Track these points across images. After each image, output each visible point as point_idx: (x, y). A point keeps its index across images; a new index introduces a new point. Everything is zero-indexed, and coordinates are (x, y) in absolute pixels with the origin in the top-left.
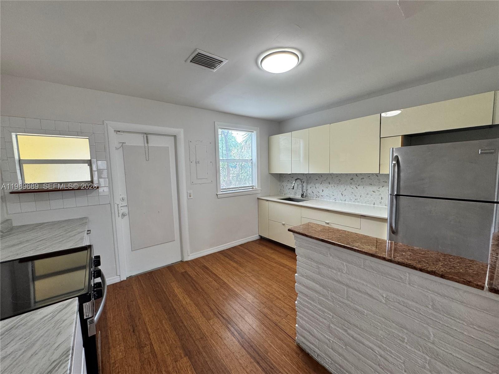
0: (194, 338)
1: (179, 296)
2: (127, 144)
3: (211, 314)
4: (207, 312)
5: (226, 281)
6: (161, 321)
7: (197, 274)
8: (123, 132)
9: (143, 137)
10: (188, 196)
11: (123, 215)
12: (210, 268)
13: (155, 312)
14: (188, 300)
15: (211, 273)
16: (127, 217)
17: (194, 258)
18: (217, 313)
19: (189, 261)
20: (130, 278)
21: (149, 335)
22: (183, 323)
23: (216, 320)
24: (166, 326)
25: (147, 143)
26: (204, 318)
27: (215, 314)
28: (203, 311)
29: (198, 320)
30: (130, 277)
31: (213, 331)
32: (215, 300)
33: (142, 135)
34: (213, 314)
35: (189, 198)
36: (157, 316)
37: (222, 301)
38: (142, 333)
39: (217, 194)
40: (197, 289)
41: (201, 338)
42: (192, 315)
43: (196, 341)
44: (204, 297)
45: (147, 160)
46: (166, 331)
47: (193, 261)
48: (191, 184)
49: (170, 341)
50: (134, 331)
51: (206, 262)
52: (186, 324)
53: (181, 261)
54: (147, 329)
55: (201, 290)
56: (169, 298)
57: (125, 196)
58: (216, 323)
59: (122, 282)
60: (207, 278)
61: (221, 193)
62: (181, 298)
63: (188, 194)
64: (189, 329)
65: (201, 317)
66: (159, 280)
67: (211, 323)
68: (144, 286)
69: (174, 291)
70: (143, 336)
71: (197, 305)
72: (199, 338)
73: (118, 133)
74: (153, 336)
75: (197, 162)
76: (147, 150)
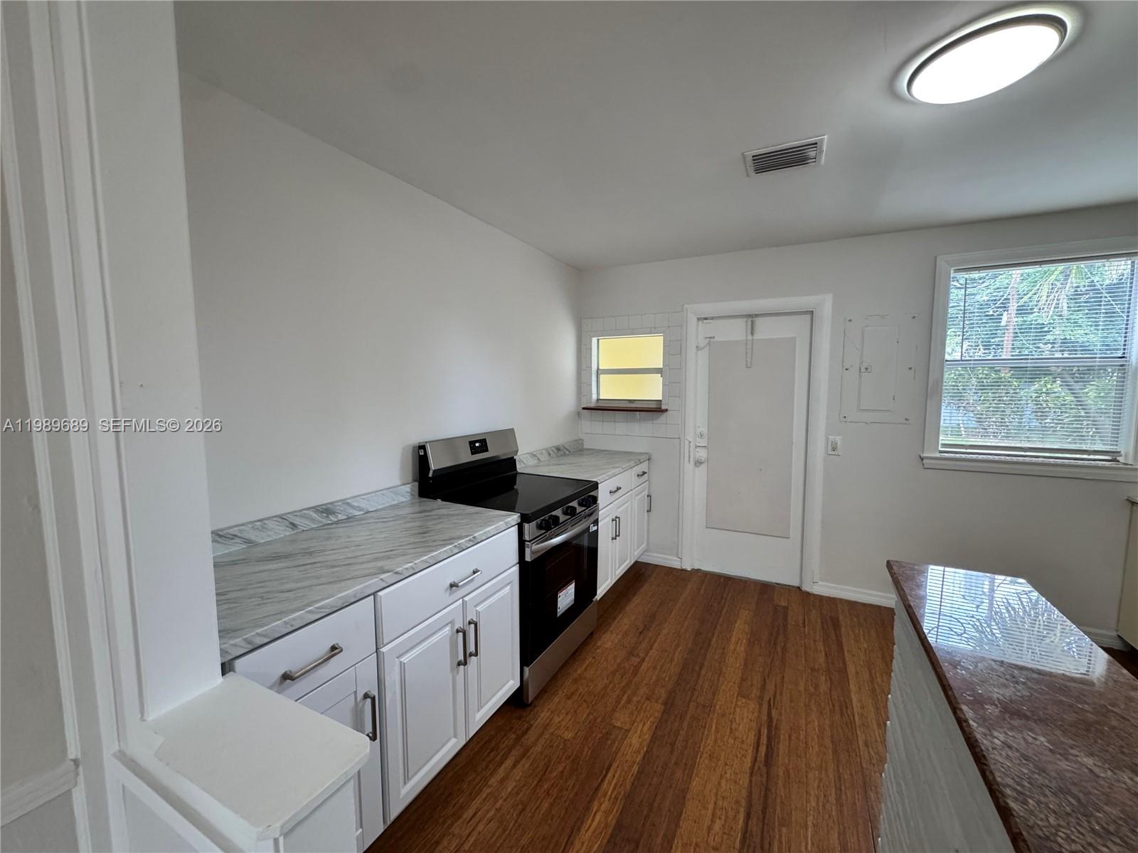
0: (694, 697)
1: (735, 633)
2: (717, 339)
3: (755, 692)
4: (752, 685)
5: (851, 669)
6: (677, 646)
7: (804, 624)
8: (712, 318)
9: (746, 322)
10: (830, 448)
11: (698, 463)
12: (843, 630)
13: (683, 630)
14: (741, 649)
15: (834, 638)
16: (704, 467)
17: (827, 595)
18: (766, 699)
19: (814, 595)
20: (696, 572)
21: (651, 649)
22: (701, 668)
23: (753, 705)
24: (677, 655)
25: (752, 334)
26: (737, 689)
27: (761, 698)
28: (747, 679)
29: (726, 682)
30: (698, 569)
31: (730, 714)
32: (786, 679)
33: (745, 319)
34: (758, 694)
35: (830, 452)
36: (680, 637)
37: (800, 692)
38: (647, 640)
39: (920, 457)
40: (775, 644)
41: (704, 706)
42: (724, 670)
43: (693, 703)
44: (771, 663)
45: (749, 366)
46: (672, 661)
47: (821, 599)
48: (840, 421)
49: (665, 674)
50: (641, 633)
51: (848, 614)
52: (703, 672)
53: (799, 588)
54: (655, 641)
55: (779, 649)
56: (718, 627)
57: (705, 430)
58: (748, 709)
59: (683, 570)
60: (815, 641)
61: (938, 455)
62: (733, 639)
63: (830, 444)
64: (700, 682)
65: (734, 683)
66: (730, 595)
67: (739, 703)
68: (702, 591)
69: (736, 622)
70: (644, 645)
71: (746, 665)
72: (702, 703)
73: (705, 321)
74: (653, 653)
75: (863, 370)
76: (749, 346)
